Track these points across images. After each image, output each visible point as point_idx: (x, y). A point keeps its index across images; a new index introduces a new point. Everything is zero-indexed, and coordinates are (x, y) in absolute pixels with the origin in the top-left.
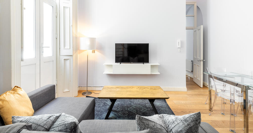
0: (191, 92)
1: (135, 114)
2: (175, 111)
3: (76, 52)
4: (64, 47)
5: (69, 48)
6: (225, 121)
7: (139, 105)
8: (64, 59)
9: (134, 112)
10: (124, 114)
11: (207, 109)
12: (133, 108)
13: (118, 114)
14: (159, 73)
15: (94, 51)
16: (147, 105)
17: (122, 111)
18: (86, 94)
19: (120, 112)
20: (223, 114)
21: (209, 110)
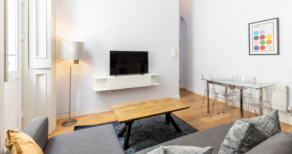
0: (184, 99)
1: (152, 132)
2: (185, 120)
3: (54, 64)
4: (37, 55)
5: (46, 57)
6: (223, 119)
7: (149, 121)
8: (36, 75)
9: (150, 131)
10: (141, 136)
11: (205, 112)
12: (146, 127)
13: (134, 137)
14: (158, 84)
15: (78, 61)
16: (156, 120)
17: (136, 133)
18: (69, 124)
19: (135, 135)
20: (218, 113)
21: (208, 112)
